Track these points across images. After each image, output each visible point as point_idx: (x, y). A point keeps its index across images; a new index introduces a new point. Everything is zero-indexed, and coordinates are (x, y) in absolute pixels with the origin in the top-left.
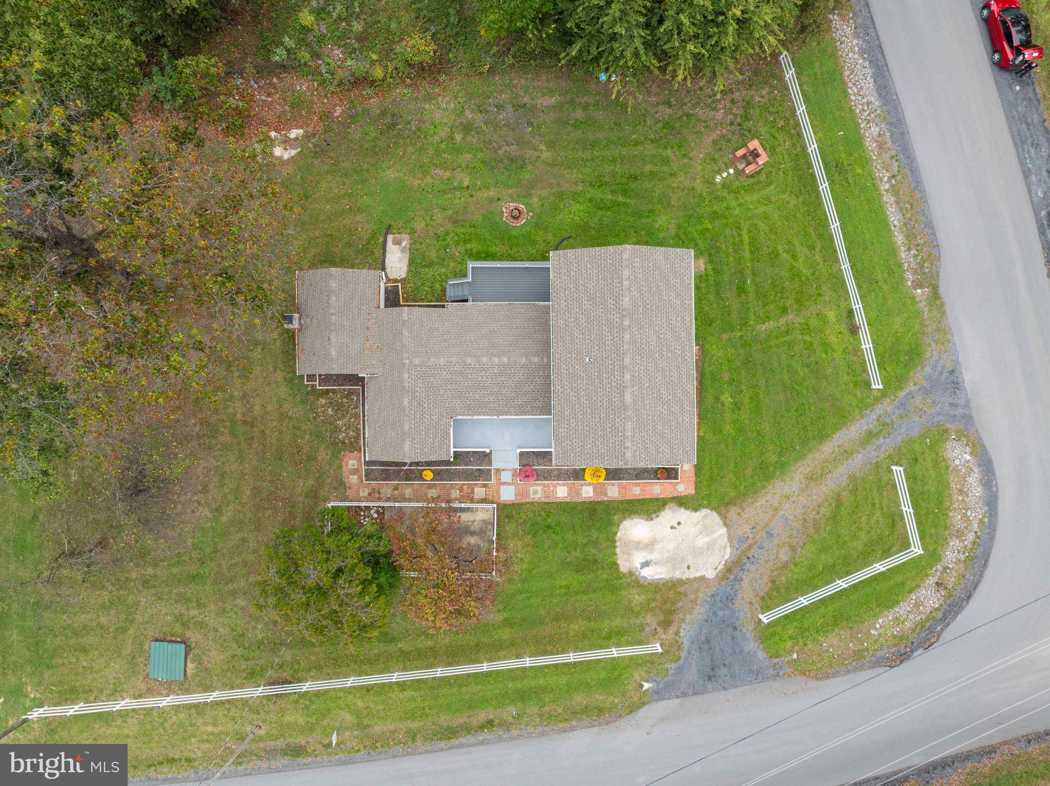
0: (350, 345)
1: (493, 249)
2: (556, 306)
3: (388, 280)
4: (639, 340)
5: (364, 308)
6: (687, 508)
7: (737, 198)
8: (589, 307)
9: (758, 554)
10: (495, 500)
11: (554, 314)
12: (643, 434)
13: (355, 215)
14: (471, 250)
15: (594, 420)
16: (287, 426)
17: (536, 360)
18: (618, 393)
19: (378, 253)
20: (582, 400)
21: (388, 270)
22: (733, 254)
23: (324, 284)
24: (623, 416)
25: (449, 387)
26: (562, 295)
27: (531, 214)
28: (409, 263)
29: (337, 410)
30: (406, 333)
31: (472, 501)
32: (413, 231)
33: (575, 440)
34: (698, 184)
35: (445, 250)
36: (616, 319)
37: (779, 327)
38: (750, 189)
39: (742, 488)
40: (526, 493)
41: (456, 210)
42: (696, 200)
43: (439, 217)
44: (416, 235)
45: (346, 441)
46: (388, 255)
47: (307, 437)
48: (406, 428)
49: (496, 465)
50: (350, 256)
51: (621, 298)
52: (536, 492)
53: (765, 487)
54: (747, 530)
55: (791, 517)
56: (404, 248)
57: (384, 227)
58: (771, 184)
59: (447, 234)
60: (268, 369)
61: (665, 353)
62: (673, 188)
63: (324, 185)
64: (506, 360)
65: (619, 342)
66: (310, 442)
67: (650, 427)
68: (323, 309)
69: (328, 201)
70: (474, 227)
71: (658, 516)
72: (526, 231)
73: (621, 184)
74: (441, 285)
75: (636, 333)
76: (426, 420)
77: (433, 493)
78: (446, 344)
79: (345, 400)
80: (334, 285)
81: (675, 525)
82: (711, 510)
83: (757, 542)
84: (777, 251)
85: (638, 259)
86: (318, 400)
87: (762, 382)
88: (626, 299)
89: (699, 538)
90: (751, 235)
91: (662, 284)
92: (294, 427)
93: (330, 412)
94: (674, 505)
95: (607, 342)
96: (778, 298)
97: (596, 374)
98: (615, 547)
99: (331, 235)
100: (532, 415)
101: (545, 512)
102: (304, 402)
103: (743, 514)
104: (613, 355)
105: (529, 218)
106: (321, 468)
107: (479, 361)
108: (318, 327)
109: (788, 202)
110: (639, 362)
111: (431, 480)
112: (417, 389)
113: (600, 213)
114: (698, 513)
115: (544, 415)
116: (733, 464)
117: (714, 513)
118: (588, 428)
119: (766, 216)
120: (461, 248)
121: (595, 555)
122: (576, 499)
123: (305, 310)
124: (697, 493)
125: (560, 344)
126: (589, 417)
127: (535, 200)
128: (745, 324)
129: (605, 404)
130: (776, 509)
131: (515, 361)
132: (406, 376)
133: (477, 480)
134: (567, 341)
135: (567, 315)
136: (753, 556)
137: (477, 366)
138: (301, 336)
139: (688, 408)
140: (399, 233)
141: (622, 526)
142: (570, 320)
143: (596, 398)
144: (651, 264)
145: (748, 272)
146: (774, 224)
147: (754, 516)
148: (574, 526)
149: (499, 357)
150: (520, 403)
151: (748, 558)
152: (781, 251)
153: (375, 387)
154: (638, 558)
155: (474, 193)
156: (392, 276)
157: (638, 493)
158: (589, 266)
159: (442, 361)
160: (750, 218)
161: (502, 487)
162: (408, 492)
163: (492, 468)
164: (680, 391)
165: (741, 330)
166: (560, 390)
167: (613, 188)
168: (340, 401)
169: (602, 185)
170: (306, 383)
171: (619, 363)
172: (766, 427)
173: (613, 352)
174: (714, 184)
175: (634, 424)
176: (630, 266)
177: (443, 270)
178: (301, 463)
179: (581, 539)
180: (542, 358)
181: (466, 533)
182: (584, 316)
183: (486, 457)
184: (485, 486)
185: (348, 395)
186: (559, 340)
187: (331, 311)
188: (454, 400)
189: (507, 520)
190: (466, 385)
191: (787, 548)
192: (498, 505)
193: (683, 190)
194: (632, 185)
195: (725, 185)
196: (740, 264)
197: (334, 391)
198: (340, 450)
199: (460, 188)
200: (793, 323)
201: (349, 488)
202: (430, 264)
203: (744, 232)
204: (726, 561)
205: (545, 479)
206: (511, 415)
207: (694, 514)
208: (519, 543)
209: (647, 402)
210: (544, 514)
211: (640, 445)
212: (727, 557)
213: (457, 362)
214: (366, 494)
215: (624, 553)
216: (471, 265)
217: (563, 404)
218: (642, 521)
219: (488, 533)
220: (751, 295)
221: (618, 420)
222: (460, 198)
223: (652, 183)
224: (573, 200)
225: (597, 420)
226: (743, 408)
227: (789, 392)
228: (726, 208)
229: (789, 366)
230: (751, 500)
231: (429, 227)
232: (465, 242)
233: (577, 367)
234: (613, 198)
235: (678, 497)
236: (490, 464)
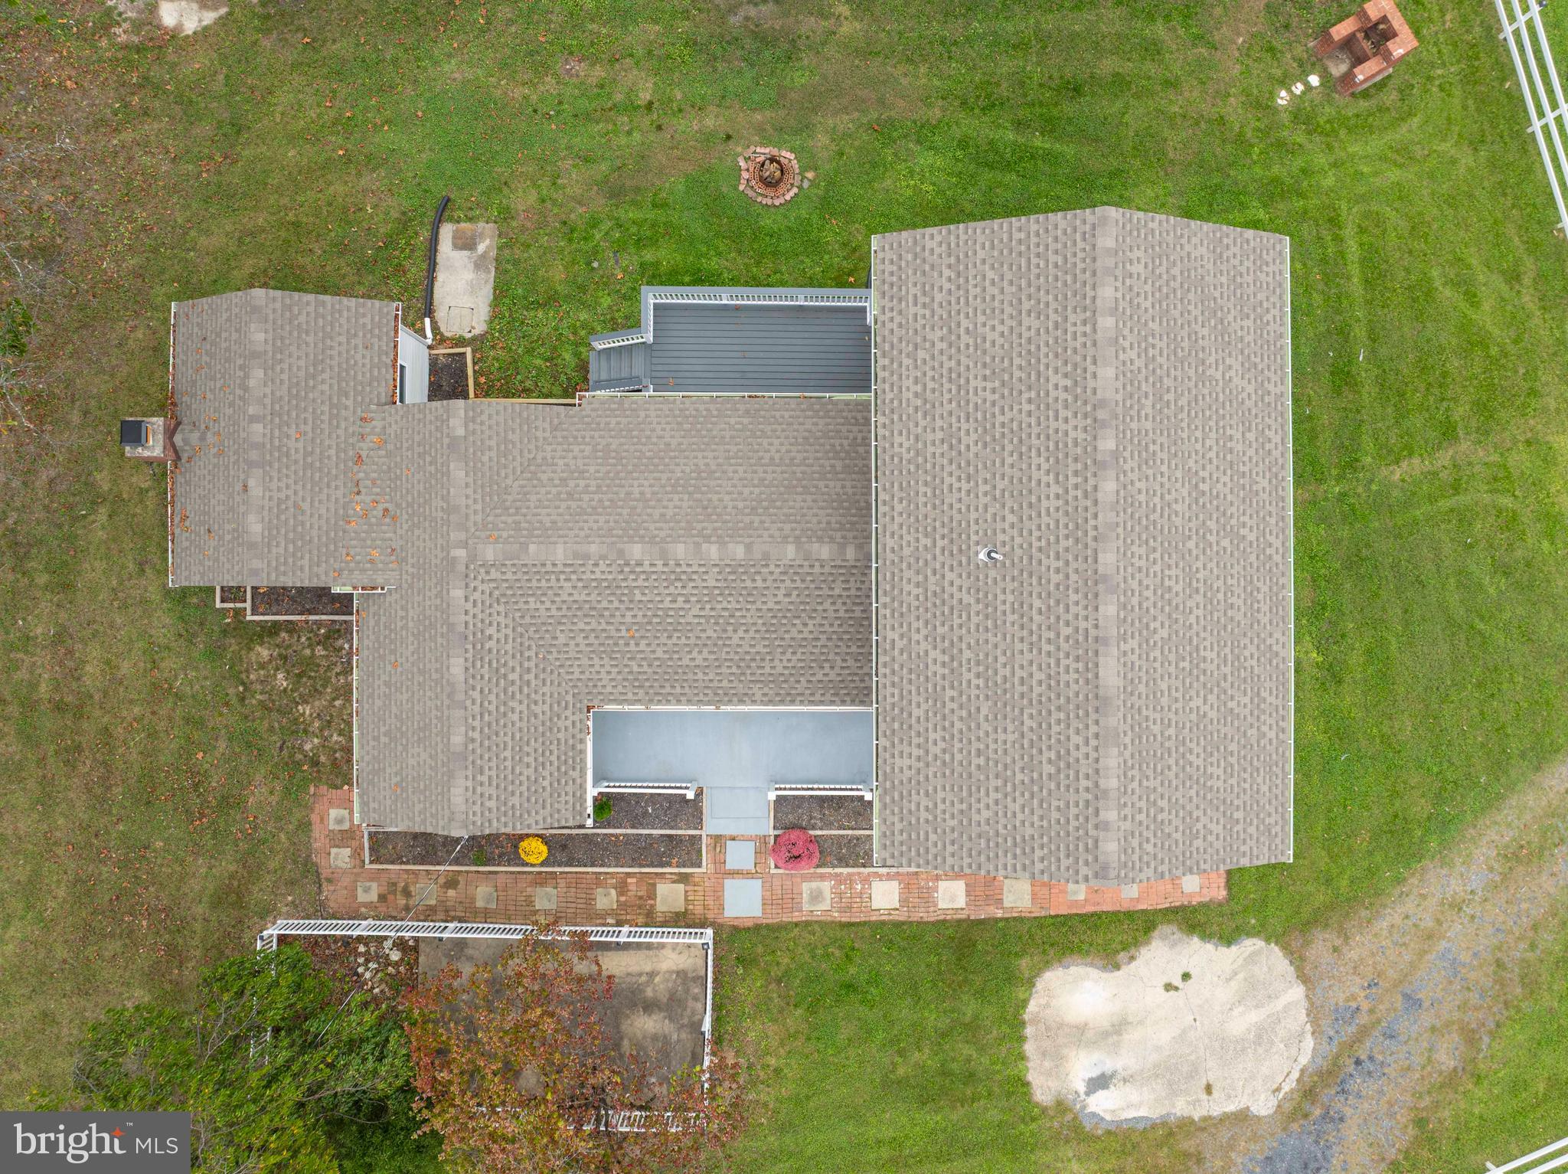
0: (306, 506)
1: (713, 264)
2: (889, 396)
3: (440, 339)
4: (1142, 498)
5: (350, 403)
6: (1206, 937)
7: (1330, 147)
8: (990, 397)
9: (1382, 1052)
10: (710, 916)
11: (881, 419)
12: (1152, 784)
13: (359, 174)
14: (657, 264)
15: (1001, 737)
16: (170, 719)
17: (825, 551)
18: (1077, 659)
19: (415, 272)
20: (966, 676)
21: (440, 314)
22: (1321, 286)
23: (235, 336)
24: (1093, 729)
25: (581, 626)
26: (906, 361)
27: (810, 175)
28: (495, 298)
29: (300, 676)
30: (458, 472)
31: (650, 919)
32: (506, 215)
33: (940, 795)
34: (1234, 109)
35: (589, 264)
36: (1072, 434)
37: (1435, 474)
38: (1360, 127)
39: (1345, 883)
40: (790, 899)
41: (618, 163)
42: (1229, 147)
43: (574, 179)
44: (514, 224)
45: (323, 759)
46: (441, 276)
47: (222, 745)
48: (457, 740)
49: (712, 826)
50: (344, 277)
51: (1091, 368)
52: (816, 897)
53: (1399, 881)
54: (1356, 990)
55: (1466, 957)
56: (484, 256)
57: (431, 204)
58: (1411, 114)
59: (594, 223)
60: (123, 567)
61: (1212, 539)
62: (1171, 119)
63: (283, 98)
64: (740, 551)
65: (1083, 503)
66: (228, 761)
67: (1172, 761)
68: (232, 405)
69: (292, 139)
70: (663, 205)
71: (1132, 958)
72: (798, 218)
73: (1041, 105)
74: (577, 354)
75: (1135, 476)
76: (515, 717)
77: (546, 899)
78: (573, 505)
79: (320, 651)
80: (260, 337)
81: (1177, 981)
82: (1268, 940)
83: (1379, 1021)
84: (1430, 280)
85: (1140, 254)
86: (250, 649)
87: (1395, 612)
88: (1107, 373)
89: (1235, 1012)
90: (1365, 239)
91: (1205, 331)
92: (187, 720)
93: (281, 680)
94: (1175, 929)
95: (1045, 503)
96: (1432, 399)
97: (1010, 598)
98: (1022, 1039)
99: (296, 225)
100: (812, 703)
101: (841, 948)
102: (215, 653)
103: (1345, 950)
104: (1063, 543)
105: (806, 184)
106: (255, 828)
107: (664, 555)
108: (218, 455)
109: (1454, 161)
110: (1143, 563)
111: (542, 864)
112: (491, 631)
113: (987, 176)
114: (1234, 948)
115: (843, 702)
116: (1323, 822)
117: (1276, 949)
118: (982, 761)
119: (1401, 194)
120: (630, 260)
121: (969, 1060)
122: (920, 915)
123: (189, 407)
124: (1231, 897)
125: (898, 508)
126: (985, 726)
127: (823, 139)
128: (1353, 465)
129: (1037, 690)
130: (1430, 937)
131: (766, 556)
132: (458, 593)
133: (662, 865)
134: (922, 499)
135: (922, 423)
136: (1371, 1058)
137: (660, 568)
138: (180, 479)
139: (1272, 699)
140: (470, 219)
141: (1040, 984)
142: (930, 437)
143: (1008, 671)
144: (1176, 271)
145: (1359, 332)
146: (1420, 214)
147: (1373, 954)
148: (915, 987)
149: (722, 543)
150: (779, 670)
151: (1358, 1062)
152: (1437, 284)
153: (377, 623)
154: (1081, 1068)
155: (664, 121)
156: (451, 327)
157: (1082, 897)
158: (990, 274)
159: (560, 553)
160: (1362, 198)
161: (728, 883)
162: (483, 894)
163: (703, 833)
164: (1252, 649)
165: (1340, 478)
166: (899, 644)
167: (1021, 113)
168: (308, 652)
169: (993, 105)
170: (218, 605)
171: (1082, 566)
172: (1405, 726)
173: (1063, 532)
174: (1274, 110)
175: (1127, 754)
176: (1119, 272)
177: (583, 316)
178: (202, 815)
179: (932, 1019)
180: (842, 547)
181: (633, 1005)
182: (972, 425)
183: (689, 809)
184: (684, 879)
185: (327, 637)
186: (898, 494)
187: (251, 411)
188: (596, 661)
189: (740, 971)
190: (628, 619)
191: (1456, 1037)
192: (718, 929)
193: (1197, 123)
194: (1068, 109)
195: (1300, 114)
196: (1338, 312)
197: (291, 628)
198: (306, 782)
199: (630, 107)
200: (1470, 464)
201: (329, 881)
202: (551, 300)
203: (1349, 232)
204: (1302, 1071)
205: (843, 861)
206: (754, 702)
207: (1223, 950)
208: (772, 1029)
209: (1164, 686)
210: (837, 953)
211: (1142, 817)
212: (1304, 1060)
213: (604, 557)
214: (373, 896)
215: (1044, 1054)
216: (651, 298)
217: (906, 686)
218: (1093, 972)
219: (691, 1003)
220: (1368, 391)
221: (1076, 739)
222: (629, 133)
223: (1119, 104)
224: (919, 142)
225: (1011, 738)
226: (1348, 679)
227: (1463, 637)
228: (1304, 171)
229: (1462, 572)
230: (1364, 913)
231: (548, 204)
232: (640, 243)
233: (949, 576)
234: (1021, 140)
235: (1182, 908)
236: (698, 823)
